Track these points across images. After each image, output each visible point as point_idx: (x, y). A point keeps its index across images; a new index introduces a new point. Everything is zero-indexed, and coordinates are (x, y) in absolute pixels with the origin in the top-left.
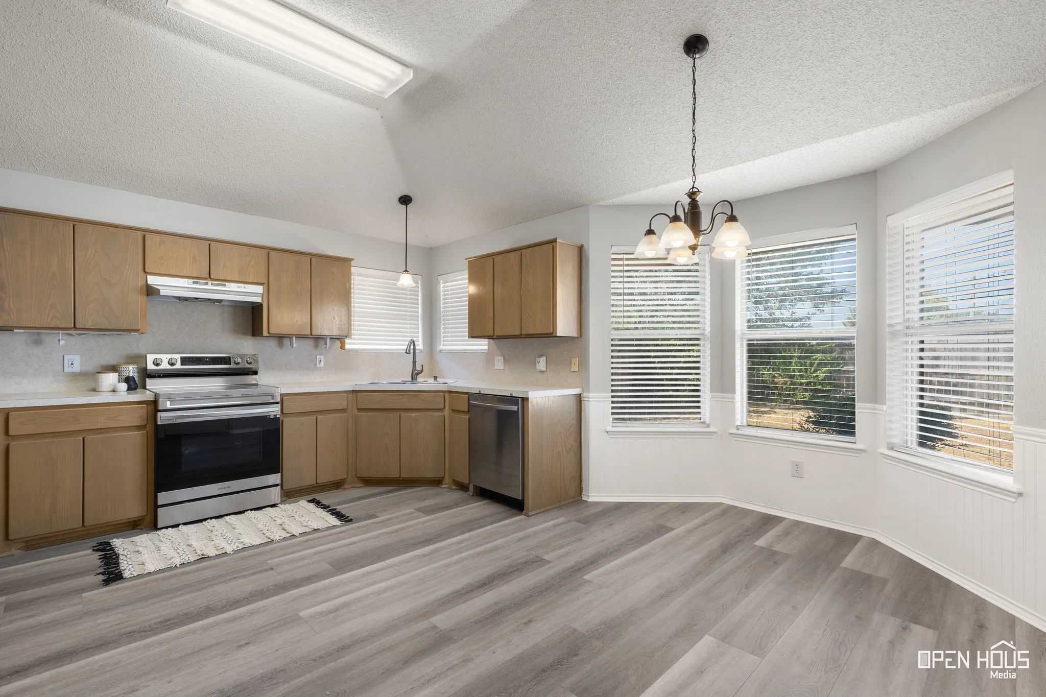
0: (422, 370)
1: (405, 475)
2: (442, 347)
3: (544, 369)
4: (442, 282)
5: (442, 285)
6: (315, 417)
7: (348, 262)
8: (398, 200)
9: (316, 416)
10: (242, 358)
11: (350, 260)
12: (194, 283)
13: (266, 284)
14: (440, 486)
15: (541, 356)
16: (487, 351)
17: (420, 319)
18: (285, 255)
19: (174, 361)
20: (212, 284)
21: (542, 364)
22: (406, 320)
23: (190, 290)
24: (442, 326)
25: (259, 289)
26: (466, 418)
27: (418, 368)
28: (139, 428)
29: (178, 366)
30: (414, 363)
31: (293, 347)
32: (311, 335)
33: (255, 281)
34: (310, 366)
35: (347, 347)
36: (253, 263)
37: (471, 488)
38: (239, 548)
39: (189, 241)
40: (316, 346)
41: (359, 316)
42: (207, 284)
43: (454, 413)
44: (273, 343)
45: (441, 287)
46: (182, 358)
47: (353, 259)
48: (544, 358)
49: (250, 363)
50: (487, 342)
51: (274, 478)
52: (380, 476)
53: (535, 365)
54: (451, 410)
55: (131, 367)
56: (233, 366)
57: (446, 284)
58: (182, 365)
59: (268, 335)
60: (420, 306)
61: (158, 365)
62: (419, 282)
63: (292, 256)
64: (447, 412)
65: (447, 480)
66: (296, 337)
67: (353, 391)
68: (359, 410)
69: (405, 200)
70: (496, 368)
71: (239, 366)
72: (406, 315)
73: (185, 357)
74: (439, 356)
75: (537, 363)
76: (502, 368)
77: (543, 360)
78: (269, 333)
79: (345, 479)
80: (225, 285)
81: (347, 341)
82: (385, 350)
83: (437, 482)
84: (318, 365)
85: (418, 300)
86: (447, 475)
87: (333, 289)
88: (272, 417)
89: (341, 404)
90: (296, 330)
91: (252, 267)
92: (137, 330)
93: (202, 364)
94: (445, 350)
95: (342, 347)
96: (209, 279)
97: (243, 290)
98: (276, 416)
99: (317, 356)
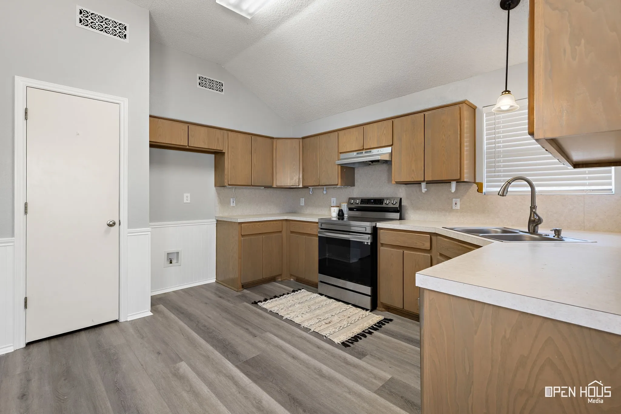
7: (461, 105)
9: (403, 250)
10: (390, 200)
13: (391, 145)
18: (405, 118)
20: (365, 152)
23: (356, 158)
30: (533, 208)
32: (424, 180)
33: (386, 145)
34: (448, 209)
35: (484, 190)
36: (385, 132)
39: (355, 129)
42: (362, 153)
46: (361, 200)
49: (394, 204)
58: (361, 204)
61: (352, 203)
63: (409, 118)
67: (436, 234)
69: (508, 2)
78: (395, 182)
84: (454, 208)
87: (444, 136)
88: (366, 243)
89: (424, 244)
90: (412, 177)
91: (384, 135)
92: (337, 185)
93: (369, 203)
95: (479, 191)
96: (364, 150)
97: (380, 152)
98: (368, 243)
99: (453, 199)
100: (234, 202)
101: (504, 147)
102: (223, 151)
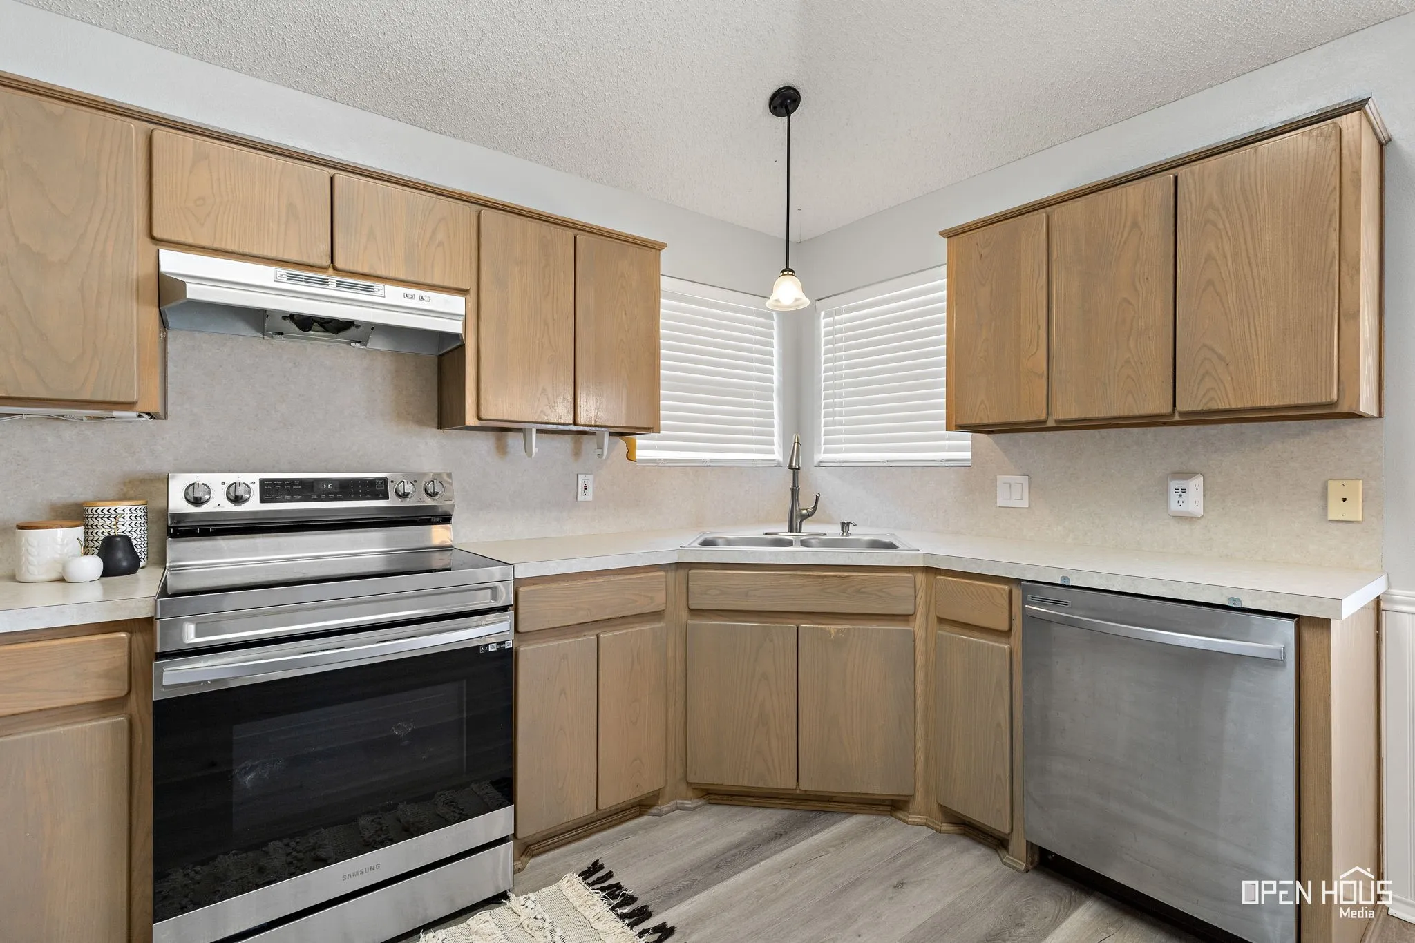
0: (816, 507)
1: (807, 785)
2: (821, 456)
3: (1199, 511)
4: (823, 313)
5: (823, 322)
6: (595, 637)
7: (654, 250)
9: (597, 632)
10: (414, 482)
11: (660, 247)
12: (291, 277)
13: (473, 293)
15: (1187, 475)
16: (969, 464)
17: (775, 395)
18: (518, 220)
19: (240, 492)
20: (339, 284)
21: (1192, 498)
25: (458, 304)
26: (1005, 649)
28: (106, 706)
29: (254, 504)
30: (795, 491)
31: (530, 455)
32: (575, 424)
33: (447, 284)
35: (640, 454)
36: (440, 236)
37: (1018, 845)
39: (278, 162)
40: (580, 452)
42: (325, 283)
43: (945, 627)
44: (483, 444)
45: (822, 325)
46: (263, 483)
47: (664, 246)
48: (1198, 481)
49: (433, 495)
50: (969, 441)
51: (498, 822)
52: (745, 784)
53: (1164, 498)
54: (934, 620)
55: (125, 508)
56: (393, 502)
57: (836, 318)
58: (263, 500)
59: (477, 423)
60: (775, 368)
61: (197, 502)
63: (534, 226)
64: (919, 623)
65: (919, 801)
66: (538, 431)
67: (679, 565)
68: (694, 612)
69: (786, 99)
70: (1002, 504)
71: (408, 503)
72: (750, 387)
73: (272, 480)
75: (1172, 494)
76: (1025, 504)
77: (1195, 486)
78: (479, 418)
79: (659, 787)
80: (371, 289)
81: (640, 440)
82: (712, 461)
83: (893, 806)
86: (920, 791)
87: (624, 313)
88: (493, 648)
89: (651, 600)
90: (541, 411)
91: (440, 244)
92: (129, 405)
93: (315, 497)
94: (835, 462)
95: (630, 456)
96: (331, 270)
97: (416, 303)
98: (502, 646)
99: (579, 476)
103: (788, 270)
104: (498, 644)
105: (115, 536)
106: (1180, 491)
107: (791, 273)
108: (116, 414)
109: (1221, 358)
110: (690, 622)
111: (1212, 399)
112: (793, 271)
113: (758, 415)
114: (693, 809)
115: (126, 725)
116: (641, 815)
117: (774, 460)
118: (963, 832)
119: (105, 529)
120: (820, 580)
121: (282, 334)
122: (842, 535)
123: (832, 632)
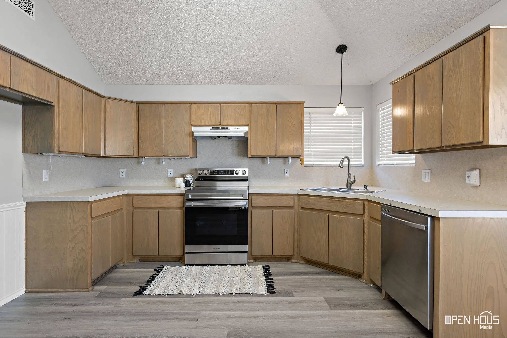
0: (355, 180)
1: (331, 263)
2: (380, 163)
3: (477, 184)
4: (380, 109)
5: (380, 113)
7: (301, 104)
8: (336, 50)
9: (273, 210)
10: (239, 171)
11: (303, 103)
12: (213, 128)
13: (250, 125)
14: (360, 279)
15: (472, 170)
16: (414, 165)
18: (261, 105)
20: (222, 128)
21: (474, 179)
22: (351, 142)
23: (212, 132)
24: (380, 146)
25: (245, 129)
26: (380, 226)
27: (352, 179)
28: (180, 207)
29: (209, 175)
30: (349, 174)
31: (268, 164)
32: (276, 155)
33: (244, 124)
34: (281, 176)
35: (305, 163)
36: (242, 113)
37: (383, 292)
38: (199, 293)
39: (210, 105)
40: (285, 163)
41: (314, 142)
42: (219, 128)
43: (372, 220)
44: (259, 161)
46: (210, 170)
47: (305, 102)
48: (477, 171)
49: (243, 174)
50: (415, 157)
51: (244, 247)
52: (314, 259)
53: (465, 179)
54: (369, 217)
55: (189, 175)
56: (234, 175)
59: (251, 156)
61: (199, 174)
62: (362, 113)
63: (265, 105)
64: (366, 218)
65: (365, 276)
66: (269, 158)
67: (299, 195)
68: (302, 208)
69: (341, 49)
70: (423, 180)
71: (238, 175)
72: (351, 139)
73: (212, 170)
74: (377, 170)
75: (467, 177)
76: (429, 180)
77: (475, 174)
79: (292, 255)
80: (228, 128)
81: (303, 159)
83: (358, 276)
84: (285, 176)
85: (361, 127)
86: (365, 272)
87: (291, 124)
88: (243, 208)
89: (289, 203)
90: (266, 153)
91: (242, 115)
92: (188, 156)
93: (219, 174)
94: (382, 165)
95: (302, 163)
96: (220, 125)
97: (237, 130)
98: (245, 208)
99: (285, 169)
100: (48, 175)
101: (314, 136)
102: (53, 104)
103: (341, 103)
104: (244, 207)
105: (187, 180)
106: (469, 176)
107: (342, 104)
108: (187, 158)
109: (453, 126)
110: (301, 211)
111: (450, 141)
112: (343, 104)
113: (354, 149)
114: (301, 264)
115: (183, 211)
116: (287, 261)
117: (361, 164)
118: (376, 288)
119: (186, 179)
120: (335, 201)
121: (215, 139)
122: (365, 190)
123: (338, 218)
